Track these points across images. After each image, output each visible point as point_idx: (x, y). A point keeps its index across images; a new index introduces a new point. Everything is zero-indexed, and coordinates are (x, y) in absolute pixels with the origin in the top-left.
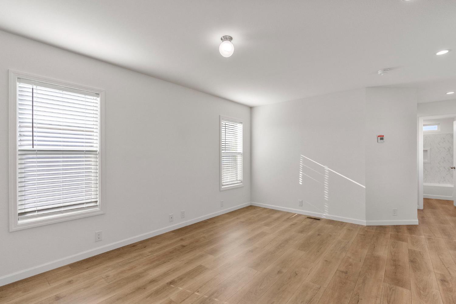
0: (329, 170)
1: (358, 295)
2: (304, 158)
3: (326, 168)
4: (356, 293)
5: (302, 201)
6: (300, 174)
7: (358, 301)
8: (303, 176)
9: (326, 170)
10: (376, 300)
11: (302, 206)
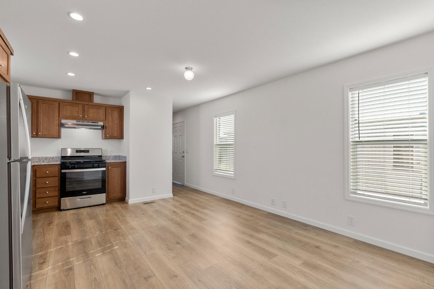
1: (119, 268)
4: (122, 268)
7: (116, 264)
10: (105, 274)
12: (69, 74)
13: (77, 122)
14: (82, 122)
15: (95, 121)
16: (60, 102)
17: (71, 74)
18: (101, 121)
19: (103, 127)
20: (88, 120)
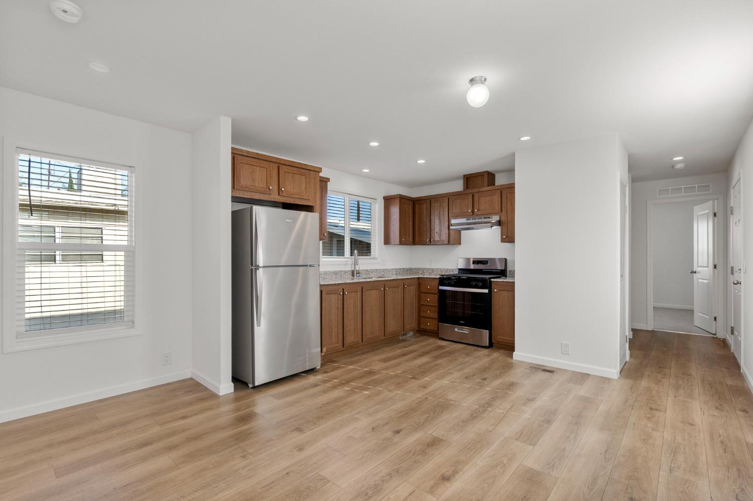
12: (418, 162)
13: (467, 220)
14: (473, 219)
15: (488, 215)
16: (449, 198)
17: (421, 162)
18: (495, 214)
19: (499, 223)
20: (480, 216)
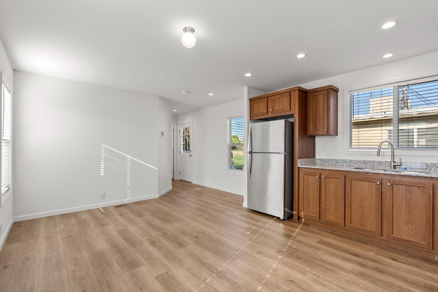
0: (131, 159)
2: (105, 148)
3: (128, 156)
5: (104, 193)
6: (102, 165)
8: (105, 166)
9: (128, 158)
11: (105, 198)
